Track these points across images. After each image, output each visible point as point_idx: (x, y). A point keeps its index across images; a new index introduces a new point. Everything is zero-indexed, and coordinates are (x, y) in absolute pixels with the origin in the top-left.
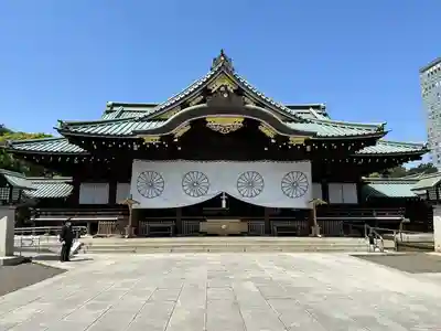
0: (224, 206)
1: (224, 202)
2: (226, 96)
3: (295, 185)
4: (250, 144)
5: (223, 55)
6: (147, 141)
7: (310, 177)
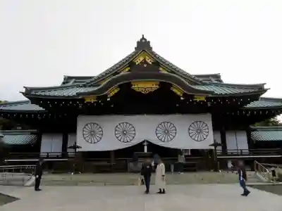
0: (146, 151)
1: (146, 148)
2: (145, 66)
3: (199, 131)
6: (88, 100)
7: (210, 124)
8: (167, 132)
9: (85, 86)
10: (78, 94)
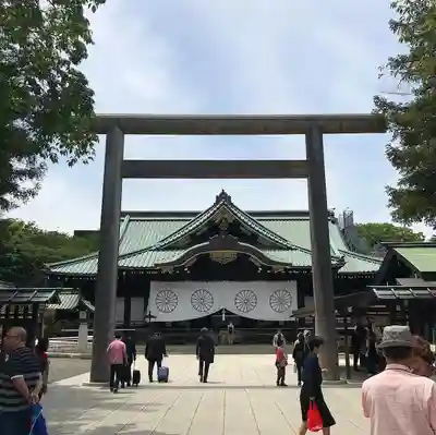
1: (224, 316)
3: (281, 301)
5: (223, 192)
6: (165, 270)
7: (295, 294)
8: (246, 302)
9: (158, 249)
10: (156, 265)
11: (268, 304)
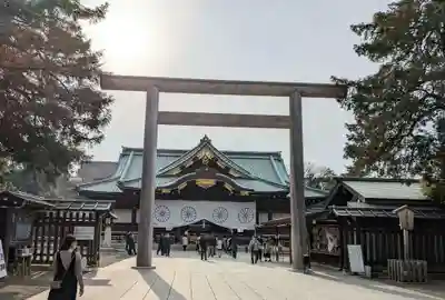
0: (204, 227)
1: (204, 224)
3: (246, 216)
4: (218, 194)
5: (206, 137)
6: (164, 191)
7: (255, 211)
11: (237, 218)
